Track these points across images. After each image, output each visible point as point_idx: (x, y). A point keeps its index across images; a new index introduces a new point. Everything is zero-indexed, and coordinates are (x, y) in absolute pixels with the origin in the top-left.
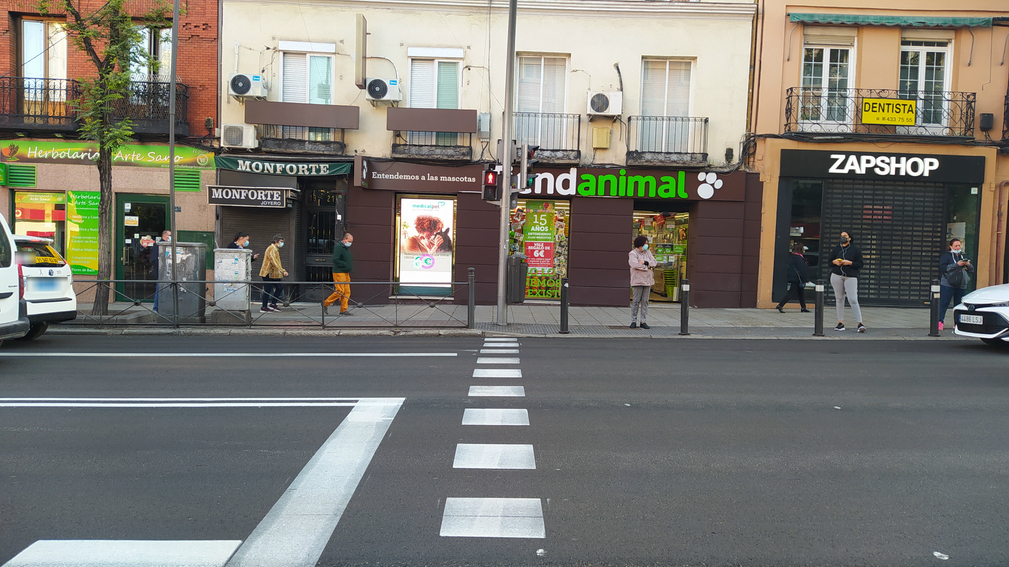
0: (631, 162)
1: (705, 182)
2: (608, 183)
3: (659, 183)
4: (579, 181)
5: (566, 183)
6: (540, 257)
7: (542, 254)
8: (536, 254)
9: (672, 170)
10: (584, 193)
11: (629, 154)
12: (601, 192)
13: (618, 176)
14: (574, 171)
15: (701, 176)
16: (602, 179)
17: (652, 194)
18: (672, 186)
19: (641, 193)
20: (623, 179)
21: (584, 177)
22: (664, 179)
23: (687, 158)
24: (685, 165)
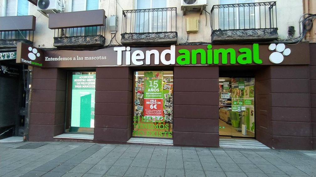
0: (216, 38)
1: (275, 51)
2: (199, 54)
3: (238, 53)
4: (177, 54)
5: (168, 57)
6: (154, 109)
7: (155, 107)
8: (151, 107)
9: (248, 43)
10: (181, 63)
11: (214, 32)
12: (194, 62)
13: (206, 49)
14: (173, 47)
15: (272, 47)
16: (194, 52)
17: (233, 62)
18: (248, 55)
19: (225, 61)
20: (210, 52)
21: (181, 51)
22: (242, 50)
23: (260, 33)
24: (260, 38)
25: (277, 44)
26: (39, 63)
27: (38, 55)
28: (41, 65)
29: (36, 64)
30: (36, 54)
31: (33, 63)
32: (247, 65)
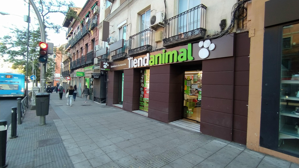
1: (203, 47)
2: (158, 58)
4: (150, 59)
6: (148, 94)
8: (147, 92)
14: (148, 55)
18: (184, 54)
20: (163, 55)
24: (188, 39)
25: (204, 41)
26: (109, 69)
27: (108, 65)
28: (109, 70)
29: (107, 70)
30: (107, 65)
31: (106, 70)
32: (183, 62)
